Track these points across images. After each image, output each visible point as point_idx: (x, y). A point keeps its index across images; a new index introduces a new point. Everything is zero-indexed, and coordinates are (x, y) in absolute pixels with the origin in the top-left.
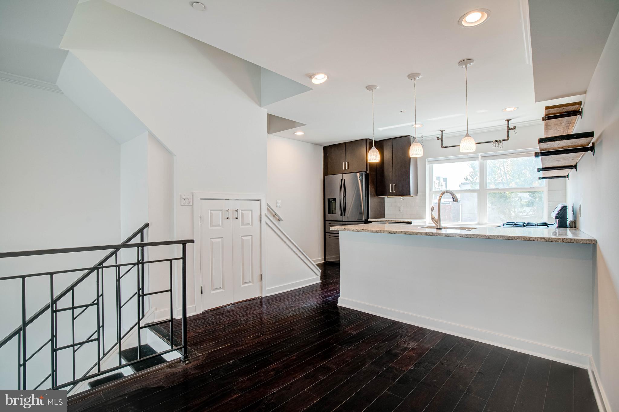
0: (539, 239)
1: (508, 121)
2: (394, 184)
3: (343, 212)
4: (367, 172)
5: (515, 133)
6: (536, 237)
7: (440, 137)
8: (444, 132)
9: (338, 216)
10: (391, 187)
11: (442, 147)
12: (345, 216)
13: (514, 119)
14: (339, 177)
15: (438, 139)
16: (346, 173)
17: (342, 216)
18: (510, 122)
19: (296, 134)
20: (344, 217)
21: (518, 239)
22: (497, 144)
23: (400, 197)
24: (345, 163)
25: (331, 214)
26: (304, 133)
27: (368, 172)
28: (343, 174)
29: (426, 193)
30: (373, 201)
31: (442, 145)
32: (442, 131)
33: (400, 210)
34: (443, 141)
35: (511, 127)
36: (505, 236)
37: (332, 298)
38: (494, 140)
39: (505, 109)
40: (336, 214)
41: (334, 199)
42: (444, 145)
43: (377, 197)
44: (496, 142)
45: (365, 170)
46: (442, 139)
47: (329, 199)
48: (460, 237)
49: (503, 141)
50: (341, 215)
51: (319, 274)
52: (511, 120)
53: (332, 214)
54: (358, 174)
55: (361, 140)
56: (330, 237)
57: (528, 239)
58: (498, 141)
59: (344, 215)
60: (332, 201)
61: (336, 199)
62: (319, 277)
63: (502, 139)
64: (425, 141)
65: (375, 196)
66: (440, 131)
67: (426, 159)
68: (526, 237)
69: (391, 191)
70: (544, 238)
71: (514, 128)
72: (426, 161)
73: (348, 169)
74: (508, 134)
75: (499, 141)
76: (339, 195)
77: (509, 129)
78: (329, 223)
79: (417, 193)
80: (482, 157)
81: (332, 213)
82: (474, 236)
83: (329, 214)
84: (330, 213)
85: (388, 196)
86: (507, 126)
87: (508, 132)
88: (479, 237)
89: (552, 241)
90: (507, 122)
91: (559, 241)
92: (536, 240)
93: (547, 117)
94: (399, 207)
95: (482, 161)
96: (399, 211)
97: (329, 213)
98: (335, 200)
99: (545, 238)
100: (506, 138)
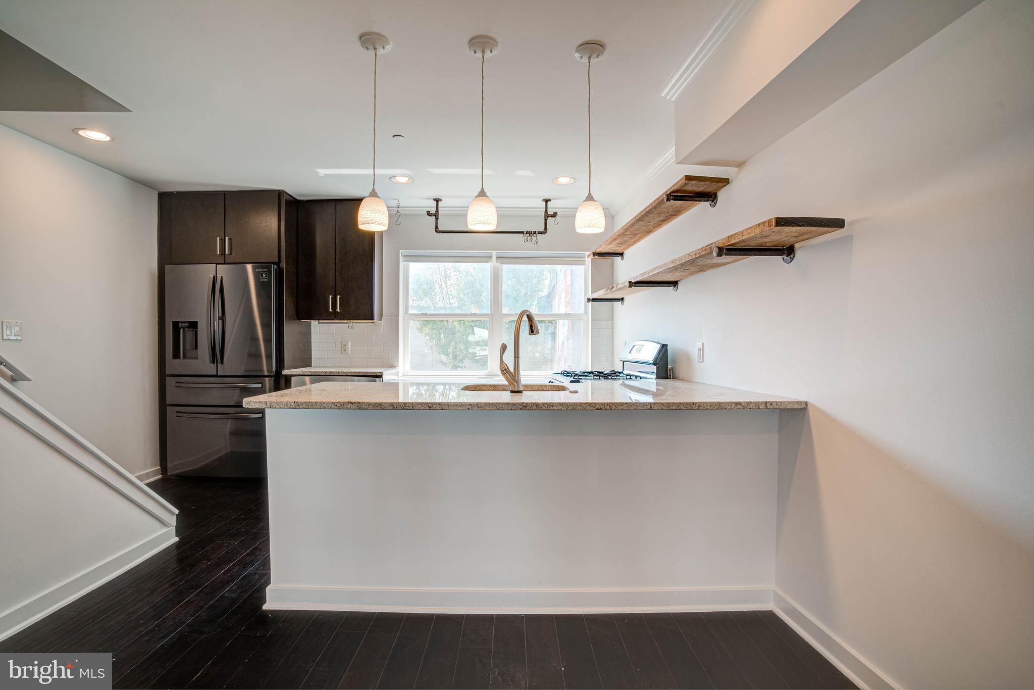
0: (734, 405)
1: (547, 201)
2: (338, 296)
3: (217, 353)
4: (279, 265)
5: (556, 223)
6: (728, 402)
7: (433, 211)
8: (440, 203)
9: (202, 363)
10: (333, 302)
11: (436, 232)
12: (222, 363)
13: (553, 200)
14: (208, 271)
15: (429, 214)
16: (225, 263)
17: (214, 363)
18: (549, 203)
19: (81, 133)
20: (219, 365)
21: (701, 408)
22: (529, 238)
23: (348, 323)
24: (223, 242)
25: (182, 360)
26: (113, 139)
27: (283, 265)
28: (217, 264)
29: (399, 316)
30: (291, 329)
31: (437, 227)
32: (437, 201)
33: (345, 350)
34: (439, 219)
35: (550, 212)
36: (680, 403)
37: (234, 588)
38: (525, 230)
39: (556, 179)
40: (197, 359)
41: (190, 322)
42: (440, 228)
43: (298, 321)
44: (527, 233)
45: (276, 260)
46: (436, 215)
47: (176, 325)
48: (597, 409)
49: (539, 233)
50: (213, 359)
51: (173, 521)
52: (550, 200)
53: (185, 360)
54: (249, 267)
55: (266, 191)
56: (179, 414)
57: (717, 407)
58: (531, 233)
59: (219, 361)
60: (184, 328)
61: (197, 322)
62: (173, 530)
63: (537, 230)
64: (403, 215)
65: (294, 320)
66: (434, 200)
67: (401, 251)
68: (713, 403)
69: (331, 310)
70: (740, 404)
71: (554, 215)
72: (400, 253)
73: (231, 254)
74: (546, 224)
75: (533, 233)
76: (207, 314)
77: (547, 216)
78: (176, 382)
79: (382, 316)
80: (498, 258)
81: (184, 357)
82: (625, 407)
83: (177, 360)
84: (180, 358)
85: (320, 321)
86: (544, 210)
87: (546, 220)
88: (633, 408)
89: (752, 408)
90: (544, 203)
91: (761, 407)
92: (729, 407)
93: (673, 196)
94: (343, 343)
95: (498, 265)
96: (343, 352)
97: (176, 355)
98: (194, 325)
99: (742, 402)
100: (542, 229)
